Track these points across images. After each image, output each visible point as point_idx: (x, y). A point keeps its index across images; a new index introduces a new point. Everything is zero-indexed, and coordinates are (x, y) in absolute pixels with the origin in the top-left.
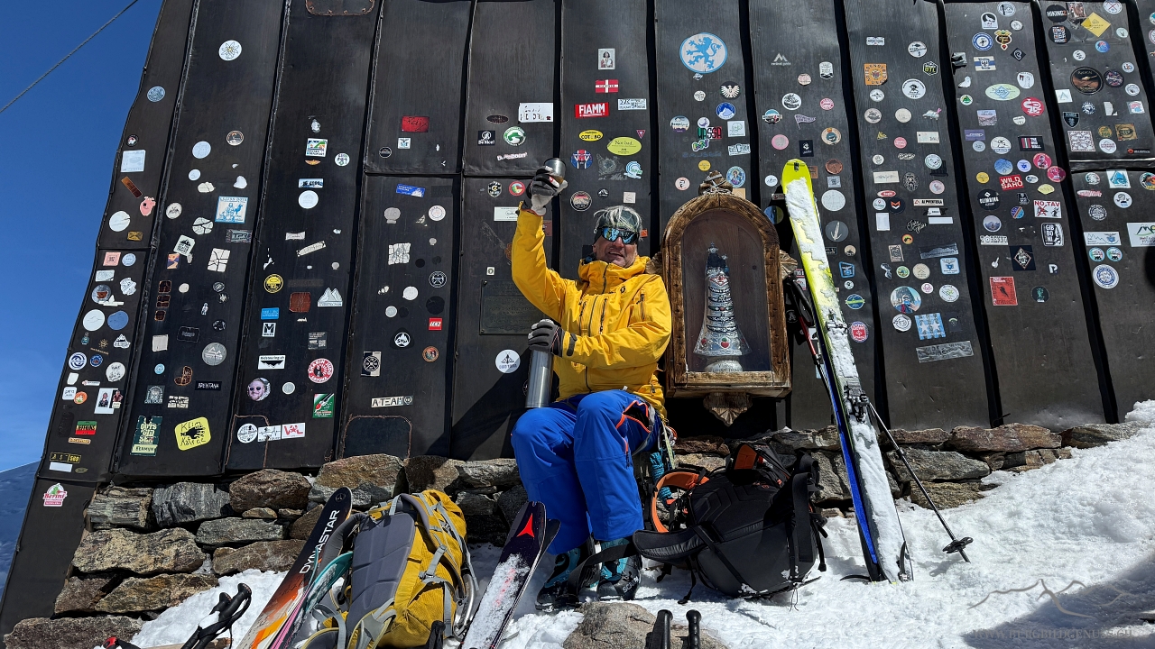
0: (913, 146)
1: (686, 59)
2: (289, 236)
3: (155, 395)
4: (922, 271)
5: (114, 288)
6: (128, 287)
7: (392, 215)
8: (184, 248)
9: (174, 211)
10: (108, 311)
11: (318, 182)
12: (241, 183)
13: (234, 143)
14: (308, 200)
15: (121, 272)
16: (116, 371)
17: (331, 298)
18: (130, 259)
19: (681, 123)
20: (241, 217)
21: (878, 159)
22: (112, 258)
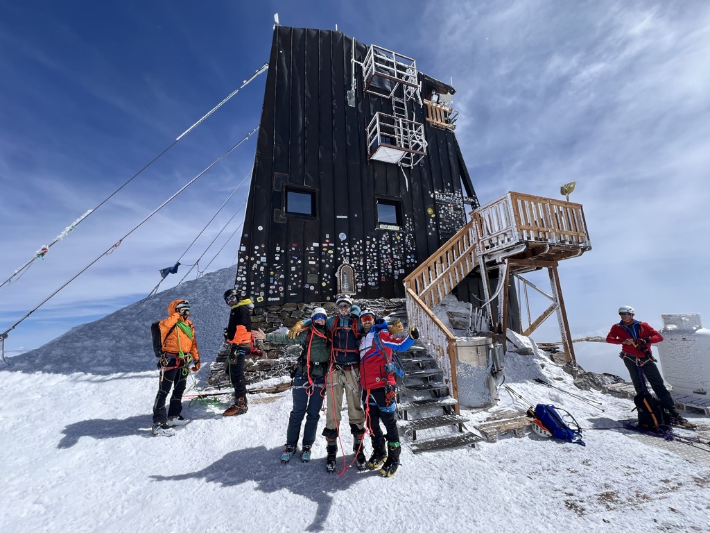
0: (373, 255)
1: (340, 237)
2: (274, 265)
3: (252, 293)
4: (373, 275)
5: (242, 273)
6: (245, 273)
8: (255, 266)
9: (252, 259)
10: (242, 277)
11: (279, 255)
12: (265, 254)
13: (263, 247)
14: (277, 258)
15: (243, 270)
16: (244, 288)
17: (282, 276)
18: (245, 268)
19: (339, 249)
20: (265, 261)
21: (368, 257)
22: (241, 267)
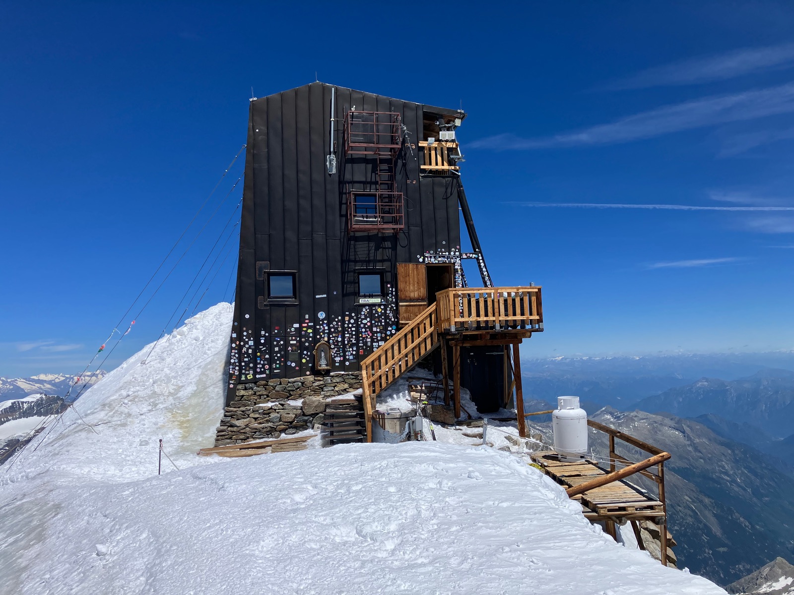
0: (351, 330)
1: (319, 316)
2: (260, 347)
3: (243, 371)
4: (351, 349)
5: (235, 356)
6: (237, 355)
7: (275, 343)
8: (244, 350)
9: (242, 344)
10: (234, 359)
11: (264, 338)
13: (250, 332)
14: (262, 341)
15: (235, 353)
16: (237, 368)
17: (267, 356)
18: (236, 351)
19: (318, 327)
20: (252, 344)
21: (346, 332)
22: (233, 351)
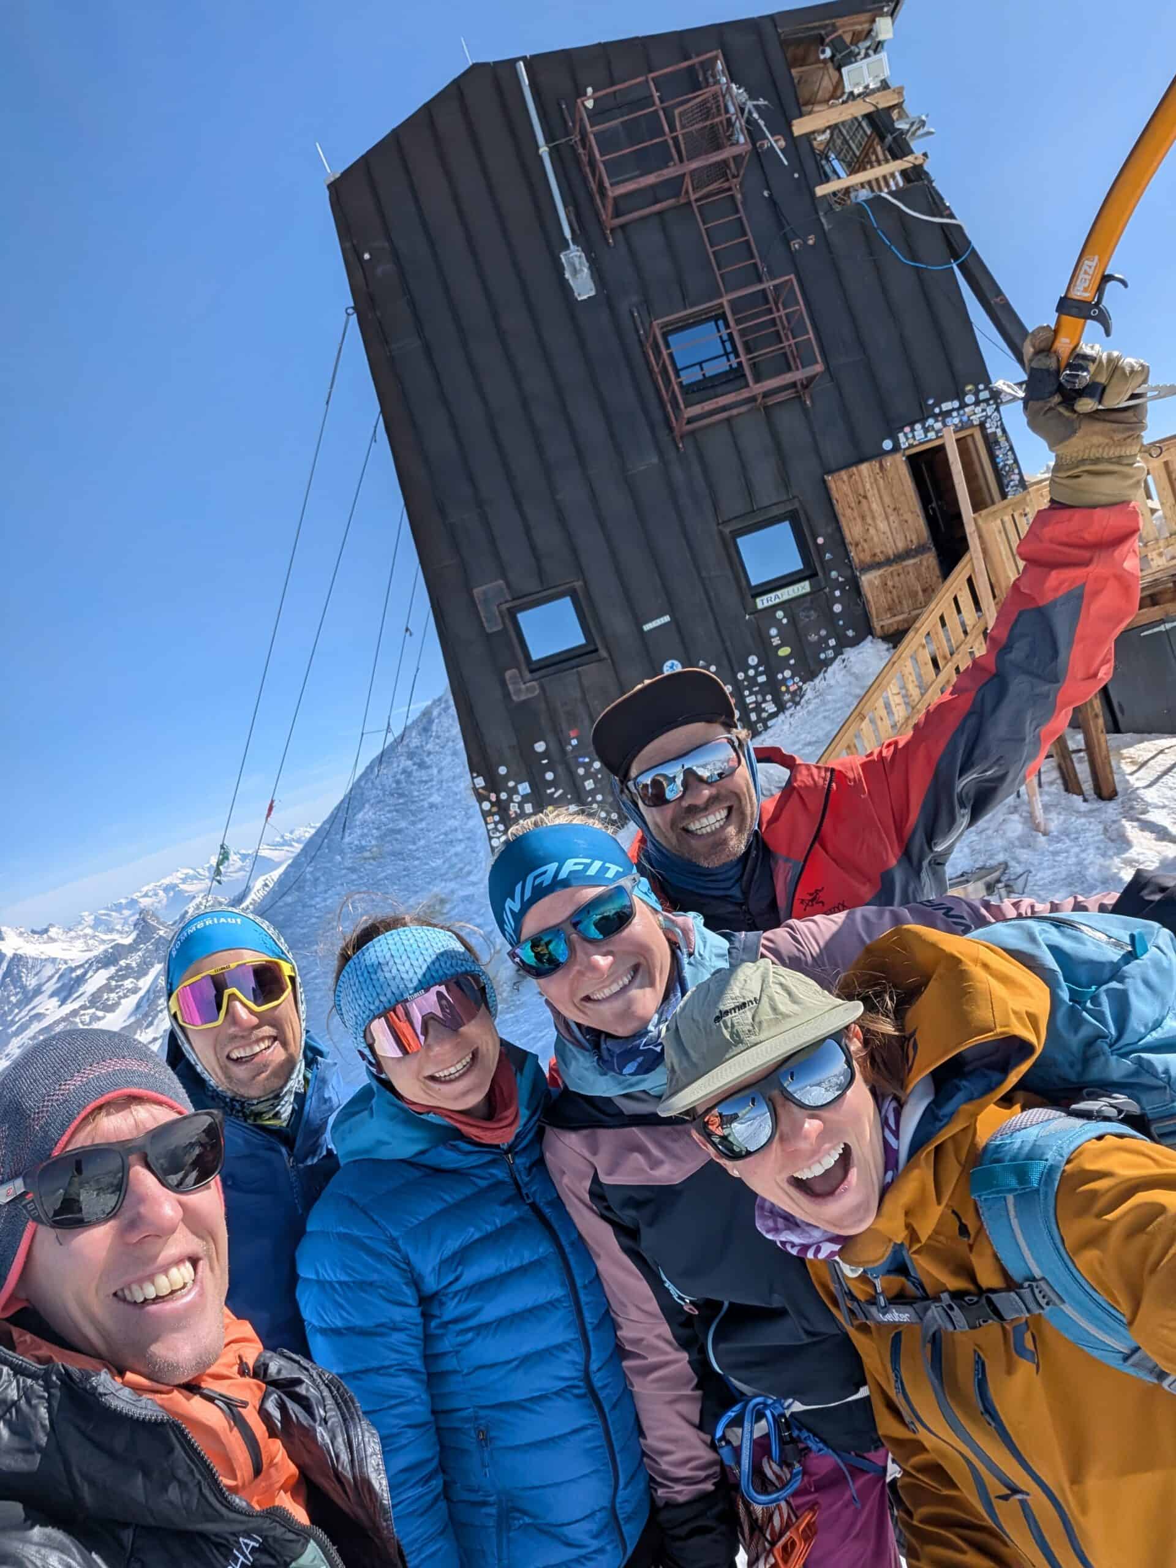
0: (757, 684)
2: (549, 791)
5: (496, 829)
6: (501, 827)
7: (581, 771)
8: (514, 808)
9: (504, 796)
14: (550, 777)
15: (496, 823)
18: (497, 818)
20: (529, 790)
21: (747, 693)
22: (489, 819)
